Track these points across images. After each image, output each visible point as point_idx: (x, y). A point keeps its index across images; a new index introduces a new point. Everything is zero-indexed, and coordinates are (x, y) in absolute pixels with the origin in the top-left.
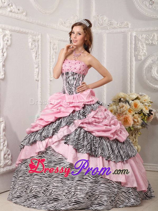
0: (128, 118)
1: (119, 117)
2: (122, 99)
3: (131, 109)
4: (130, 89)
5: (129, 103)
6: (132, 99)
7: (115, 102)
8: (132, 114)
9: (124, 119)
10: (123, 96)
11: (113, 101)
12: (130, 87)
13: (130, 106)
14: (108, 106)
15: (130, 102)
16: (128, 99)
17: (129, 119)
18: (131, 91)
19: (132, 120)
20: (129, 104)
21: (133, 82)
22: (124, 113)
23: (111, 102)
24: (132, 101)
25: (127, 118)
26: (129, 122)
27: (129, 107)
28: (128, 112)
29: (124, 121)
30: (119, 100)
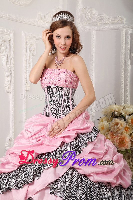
0: (125, 138)
1: (113, 136)
2: (116, 113)
3: (128, 126)
4: (124, 98)
5: (124, 118)
6: (129, 114)
7: (106, 115)
8: (129, 133)
9: (119, 139)
10: (117, 110)
11: (104, 115)
12: (124, 96)
13: (126, 122)
14: (99, 119)
15: (127, 117)
16: (123, 114)
17: (125, 140)
18: (125, 102)
19: (129, 141)
20: (125, 120)
21: (128, 91)
22: (119, 132)
23: (102, 116)
24: (129, 117)
25: (123, 138)
26: (125, 144)
27: (125, 124)
28: (124, 130)
29: (120, 143)
30: (111, 114)
